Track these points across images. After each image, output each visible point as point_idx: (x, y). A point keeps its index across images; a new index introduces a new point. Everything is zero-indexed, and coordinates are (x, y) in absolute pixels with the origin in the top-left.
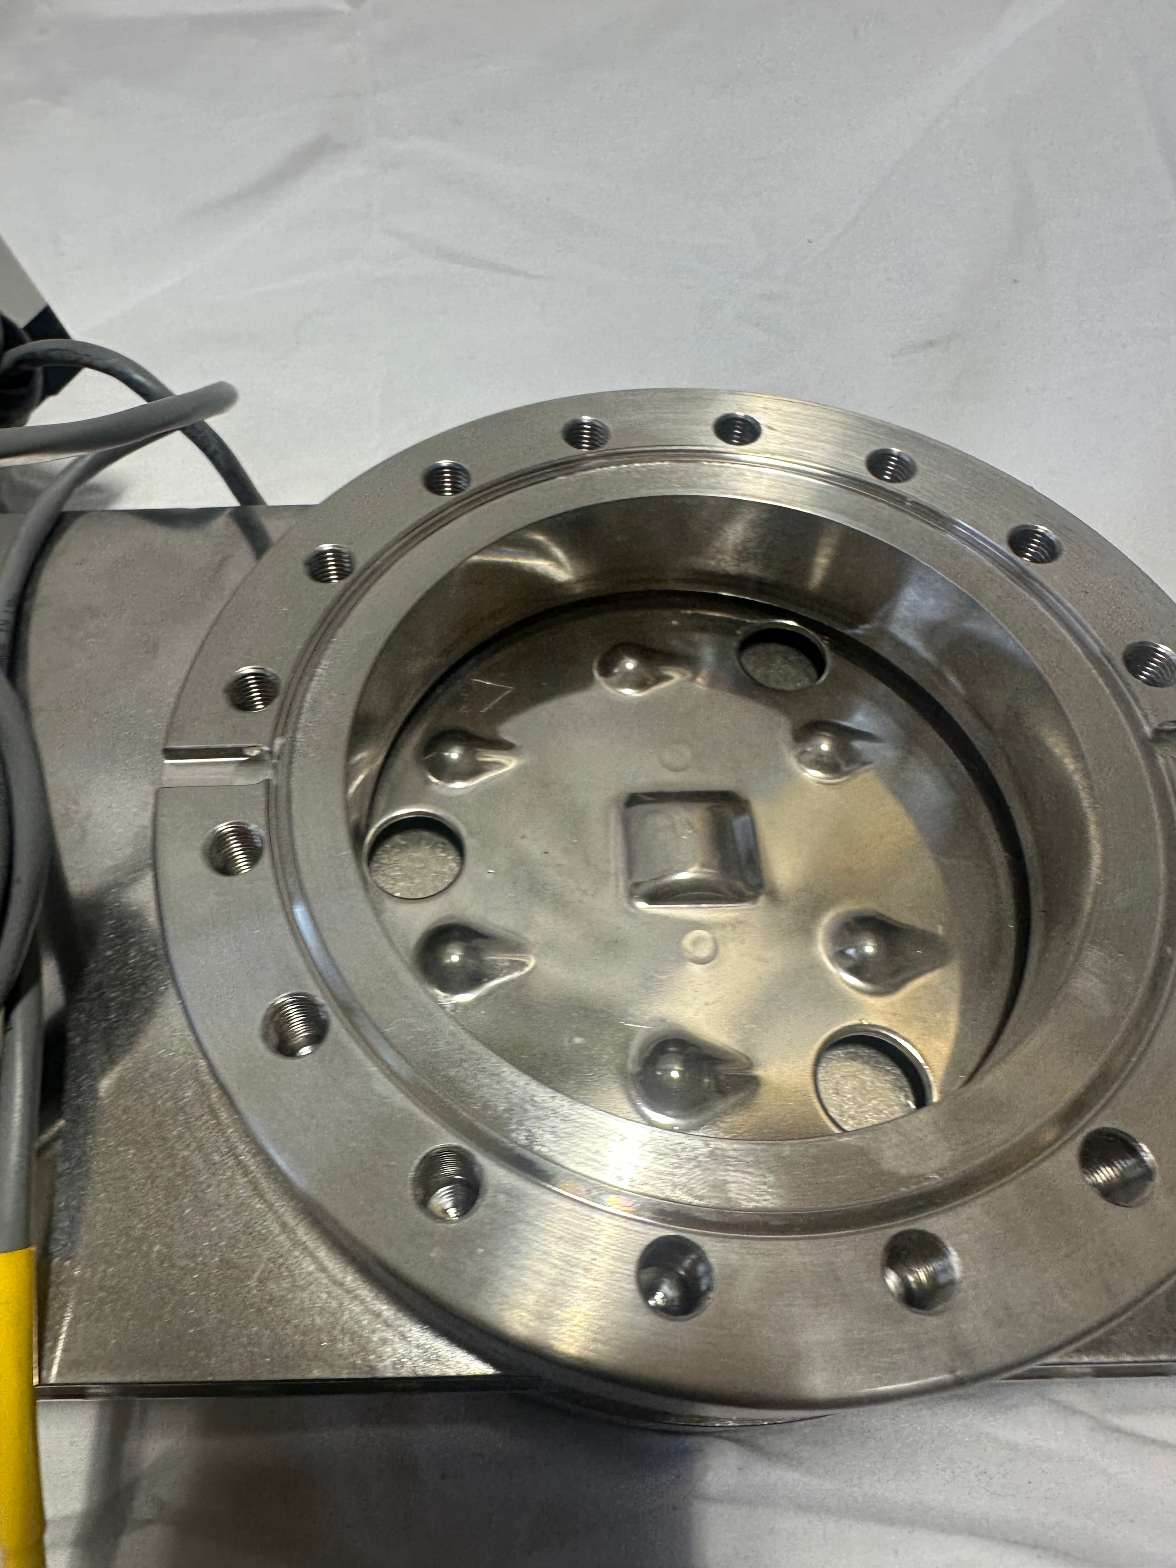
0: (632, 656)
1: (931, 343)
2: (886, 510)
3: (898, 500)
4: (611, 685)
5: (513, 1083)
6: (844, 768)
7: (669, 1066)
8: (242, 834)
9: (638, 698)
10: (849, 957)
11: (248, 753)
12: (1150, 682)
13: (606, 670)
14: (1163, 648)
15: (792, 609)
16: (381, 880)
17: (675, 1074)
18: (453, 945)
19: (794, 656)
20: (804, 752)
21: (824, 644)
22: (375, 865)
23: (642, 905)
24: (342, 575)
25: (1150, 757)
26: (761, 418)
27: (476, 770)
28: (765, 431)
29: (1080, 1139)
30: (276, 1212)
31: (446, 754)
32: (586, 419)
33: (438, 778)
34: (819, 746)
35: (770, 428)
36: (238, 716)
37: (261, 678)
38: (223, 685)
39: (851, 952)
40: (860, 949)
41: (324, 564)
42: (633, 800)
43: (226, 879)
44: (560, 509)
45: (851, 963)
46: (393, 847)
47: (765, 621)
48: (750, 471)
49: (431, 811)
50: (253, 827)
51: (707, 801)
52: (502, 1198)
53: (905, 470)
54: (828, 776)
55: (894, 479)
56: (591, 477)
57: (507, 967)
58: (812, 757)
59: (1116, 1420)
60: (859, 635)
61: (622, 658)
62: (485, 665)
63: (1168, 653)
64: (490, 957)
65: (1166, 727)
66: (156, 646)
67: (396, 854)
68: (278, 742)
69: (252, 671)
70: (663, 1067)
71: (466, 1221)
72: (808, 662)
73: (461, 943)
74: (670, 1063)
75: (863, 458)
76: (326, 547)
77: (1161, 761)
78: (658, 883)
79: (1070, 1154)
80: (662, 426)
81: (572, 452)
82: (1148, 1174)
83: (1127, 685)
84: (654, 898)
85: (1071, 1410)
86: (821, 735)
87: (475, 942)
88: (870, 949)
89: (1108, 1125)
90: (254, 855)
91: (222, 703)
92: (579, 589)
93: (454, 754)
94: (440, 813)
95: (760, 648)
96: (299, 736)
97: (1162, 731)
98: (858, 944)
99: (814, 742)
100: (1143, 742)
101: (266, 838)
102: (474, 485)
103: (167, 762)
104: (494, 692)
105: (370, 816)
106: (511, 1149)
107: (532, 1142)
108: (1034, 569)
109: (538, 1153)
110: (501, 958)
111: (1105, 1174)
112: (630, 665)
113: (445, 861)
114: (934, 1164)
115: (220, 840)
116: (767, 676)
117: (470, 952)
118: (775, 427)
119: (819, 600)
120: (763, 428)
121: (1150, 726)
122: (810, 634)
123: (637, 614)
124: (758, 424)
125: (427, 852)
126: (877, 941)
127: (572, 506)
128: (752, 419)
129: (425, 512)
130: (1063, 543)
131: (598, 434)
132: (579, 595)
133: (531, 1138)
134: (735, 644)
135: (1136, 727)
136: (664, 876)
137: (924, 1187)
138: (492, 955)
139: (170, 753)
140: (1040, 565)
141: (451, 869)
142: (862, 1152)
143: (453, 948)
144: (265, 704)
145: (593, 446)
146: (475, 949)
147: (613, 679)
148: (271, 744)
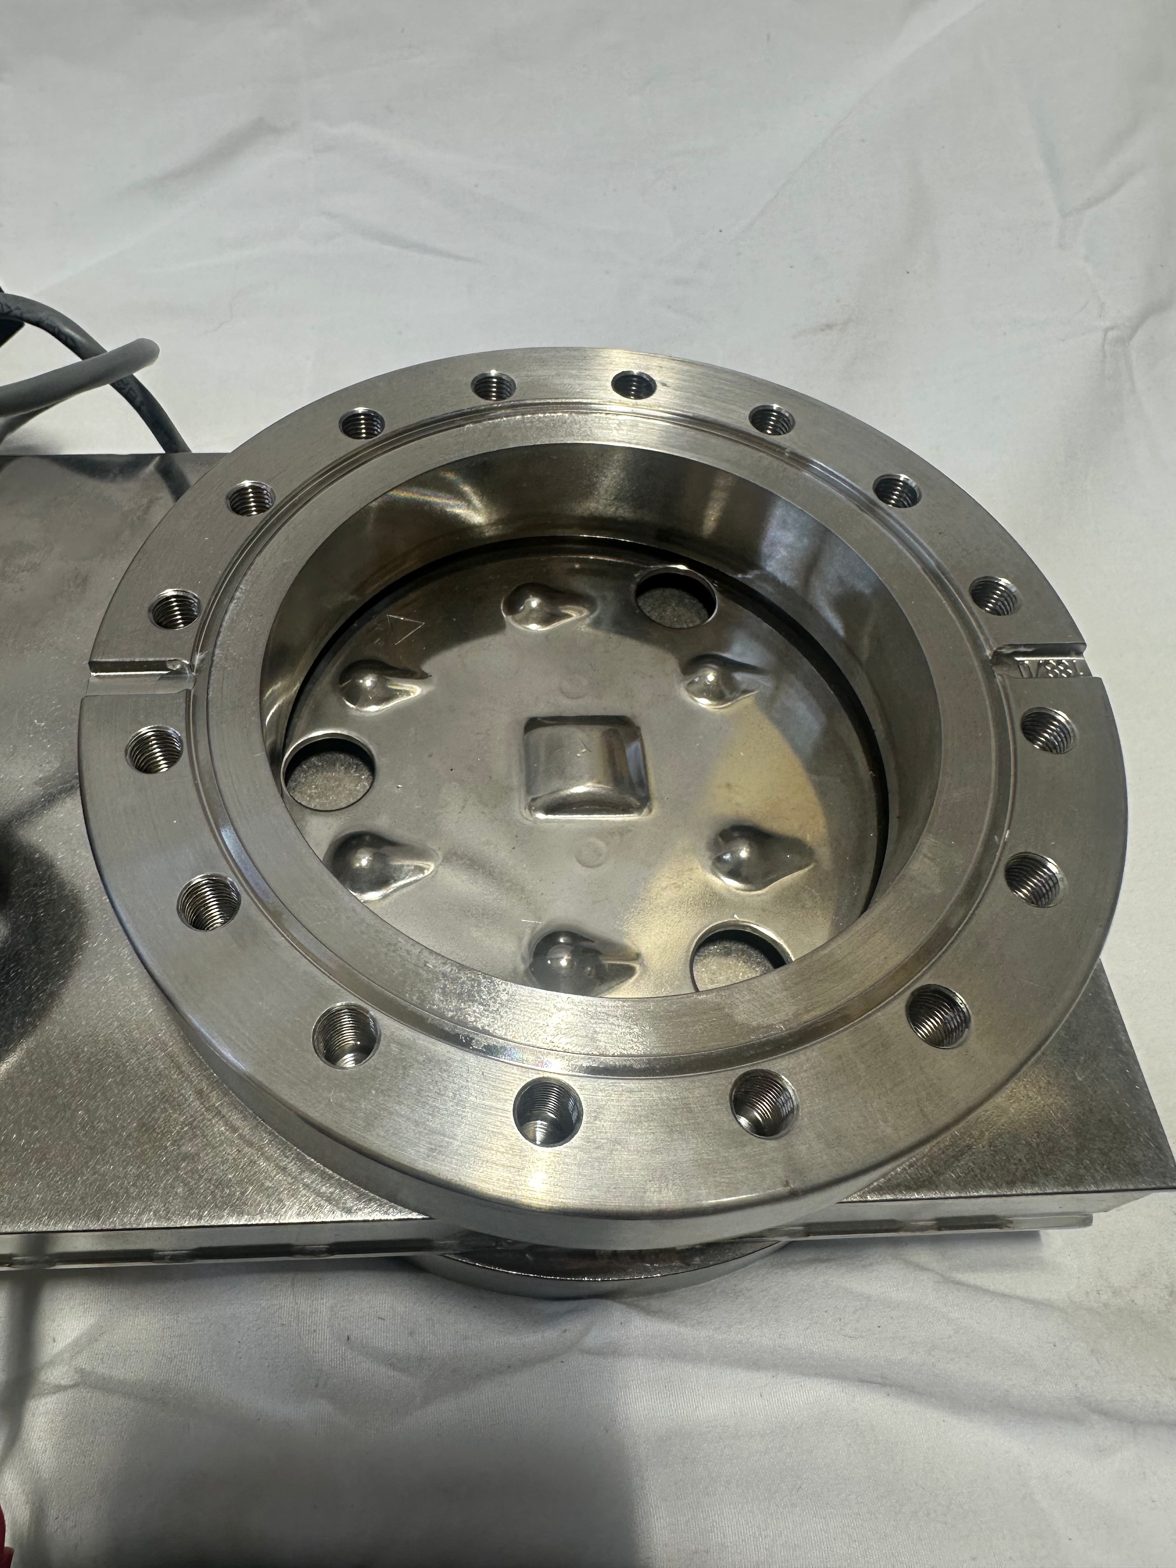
0: (536, 595)
1: (829, 327)
2: (767, 459)
3: (777, 450)
4: (516, 621)
5: (408, 952)
6: (728, 696)
7: (560, 955)
8: (163, 737)
9: (543, 633)
10: (725, 861)
11: (170, 667)
12: (994, 611)
13: (512, 609)
14: (1004, 581)
15: (684, 554)
16: (298, 796)
17: (564, 963)
18: (362, 850)
19: (688, 599)
20: (692, 682)
21: (713, 587)
22: (292, 784)
23: (541, 816)
24: (261, 508)
25: (990, 677)
26: (656, 377)
27: (389, 696)
28: (659, 388)
29: (908, 994)
30: (191, 1082)
31: (361, 681)
32: (493, 373)
33: (354, 705)
34: (705, 677)
35: (664, 385)
36: (161, 633)
37: (182, 600)
38: (147, 605)
39: (727, 857)
40: (734, 853)
41: (246, 501)
42: (533, 724)
43: (146, 776)
44: (468, 453)
45: (727, 868)
46: (309, 768)
47: (660, 567)
48: (643, 422)
49: (345, 733)
50: (171, 731)
51: (601, 724)
52: (393, 1046)
53: (784, 424)
54: (714, 703)
55: (775, 432)
56: (497, 425)
57: (412, 871)
58: (701, 686)
59: (960, 1276)
60: (749, 579)
61: (528, 597)
62: (400, 602)
63: (1008, 587)
64: (397, 863)
65: (1004, 651)
66: (85, 580)
67: (312, 775)
68: (198, 657)
69: (175, 593)
70: (553, 957)
71: (362, 1066)
72: (700, 605)
73: (371, 849)
74: (560, 952)
75: (747, 413)
76: (247, 483)
77: (998, 679)
78: (556, 796)
79: (899, 1006)
80: (566, 381)
81: (482, 403)
82: (966, 1021)
83: (972, 614)
84: (551, 809)
85: (923, 1269)
86: (706, 667)
87: (386, 849)
88: (744, 854)
89: (931, 982)
90: (172, 757)
91: (145, 621)
92: (489, 533)
93: (368, 682)
94: (354, 735)
95: (657, 593)
96: (217, 651)
97: (1001, 654)
98: (733, 849)
99: (700, 673)
100: (984, 661)
101: (184, 740)
102: (387, 430)
103: (94, 674)
104: (408, 627)
105: (287, 737)
106: (405, 1007)
107: (423, 1001)
108: (896, 512)
109: (431, 1011)
110: (409, 863)
111: (929, 1026)
112: (534, 603)
113: (359, 779)
114: (782, 1016)
115: (142, 743)
116: (662, 617)
117: (379, 857)
118: (668, 384)
119: (711, 546)
120: (658, 385)
121: (991, 649)
122: (700, 576)
123: (543, 558)
124: (652, 380)
125: (342, 773)
126: (750, 846)
127: (478, 452)
128: (648, 376)
129: (342, 453)
130: (922, 490)
131: (504, 388)
132: (490, 538)
133: (423, 999)
134: (633, 587)
135: (978, 648)
136: (561, 790)
137: (772, 1035)
138: (398, 861)
139: (95, 666)
140: (903, 510)
141: (364, 786)
142: (718, 1008)
143: (361, 853)
144: (185, 624)
145: (500, 397)
146: (384, 855)
147: (518, 616)
148: (191, 660)
